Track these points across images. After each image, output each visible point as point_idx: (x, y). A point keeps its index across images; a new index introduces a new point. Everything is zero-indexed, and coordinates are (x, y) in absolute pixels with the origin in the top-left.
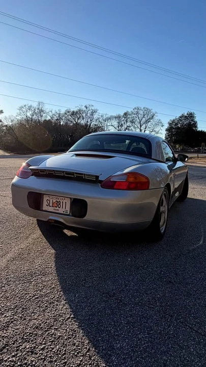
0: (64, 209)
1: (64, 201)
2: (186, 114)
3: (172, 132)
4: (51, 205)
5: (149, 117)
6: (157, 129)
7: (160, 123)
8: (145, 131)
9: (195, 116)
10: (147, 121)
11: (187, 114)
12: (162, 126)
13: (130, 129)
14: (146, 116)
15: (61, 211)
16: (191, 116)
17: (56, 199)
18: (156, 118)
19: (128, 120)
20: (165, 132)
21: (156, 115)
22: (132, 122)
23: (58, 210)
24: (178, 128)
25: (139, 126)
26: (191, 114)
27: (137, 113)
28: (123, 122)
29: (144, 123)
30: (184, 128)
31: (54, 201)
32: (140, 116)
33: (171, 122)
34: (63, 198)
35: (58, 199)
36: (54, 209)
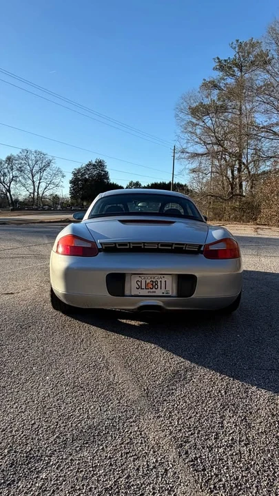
0: (163, 290)
1: (163, 280)
2: (94, 162)
3: (78, 184)
4: (143, 286)
5: (44, 164)
6: (56, 181)
7: (59, 172)
8: (40, 183)
9: (105, 164)
10: (42, 170)
11: (96, 162)
12: (63, 176)
13: (18, 180)
14: (39, 162)
15: (159, 292)
16: (100, 164)
17: (151, 278)
18: (53, 165)
19: (14, 167)
20: (70, 185)
21: (53, 161)
22: (20, 170)
23: (155, 292)
24: (86, 180)
25: (30, 176)
26: (100, 162)
27: (27, 158)
28: (6, 170)
29: (37, 172)
30: (93, 180)
31: (148, 281)
32: (30, 162)
33: (76, 172)
34: (162, 276)
35: (154, 278)
36: (149, 292)
